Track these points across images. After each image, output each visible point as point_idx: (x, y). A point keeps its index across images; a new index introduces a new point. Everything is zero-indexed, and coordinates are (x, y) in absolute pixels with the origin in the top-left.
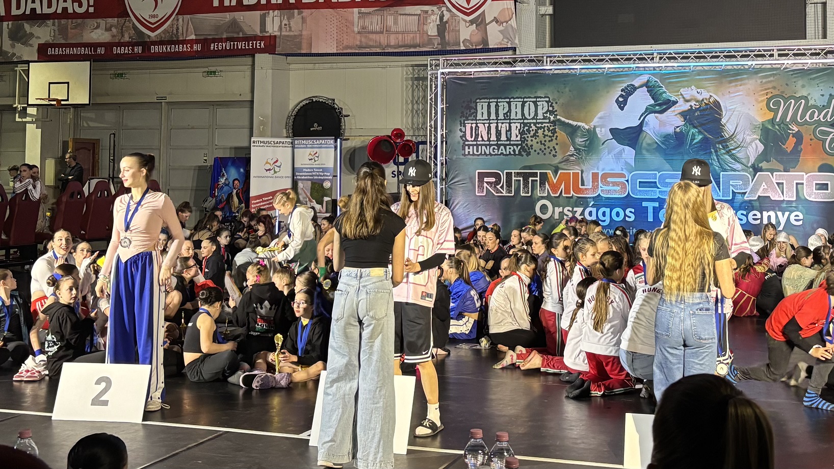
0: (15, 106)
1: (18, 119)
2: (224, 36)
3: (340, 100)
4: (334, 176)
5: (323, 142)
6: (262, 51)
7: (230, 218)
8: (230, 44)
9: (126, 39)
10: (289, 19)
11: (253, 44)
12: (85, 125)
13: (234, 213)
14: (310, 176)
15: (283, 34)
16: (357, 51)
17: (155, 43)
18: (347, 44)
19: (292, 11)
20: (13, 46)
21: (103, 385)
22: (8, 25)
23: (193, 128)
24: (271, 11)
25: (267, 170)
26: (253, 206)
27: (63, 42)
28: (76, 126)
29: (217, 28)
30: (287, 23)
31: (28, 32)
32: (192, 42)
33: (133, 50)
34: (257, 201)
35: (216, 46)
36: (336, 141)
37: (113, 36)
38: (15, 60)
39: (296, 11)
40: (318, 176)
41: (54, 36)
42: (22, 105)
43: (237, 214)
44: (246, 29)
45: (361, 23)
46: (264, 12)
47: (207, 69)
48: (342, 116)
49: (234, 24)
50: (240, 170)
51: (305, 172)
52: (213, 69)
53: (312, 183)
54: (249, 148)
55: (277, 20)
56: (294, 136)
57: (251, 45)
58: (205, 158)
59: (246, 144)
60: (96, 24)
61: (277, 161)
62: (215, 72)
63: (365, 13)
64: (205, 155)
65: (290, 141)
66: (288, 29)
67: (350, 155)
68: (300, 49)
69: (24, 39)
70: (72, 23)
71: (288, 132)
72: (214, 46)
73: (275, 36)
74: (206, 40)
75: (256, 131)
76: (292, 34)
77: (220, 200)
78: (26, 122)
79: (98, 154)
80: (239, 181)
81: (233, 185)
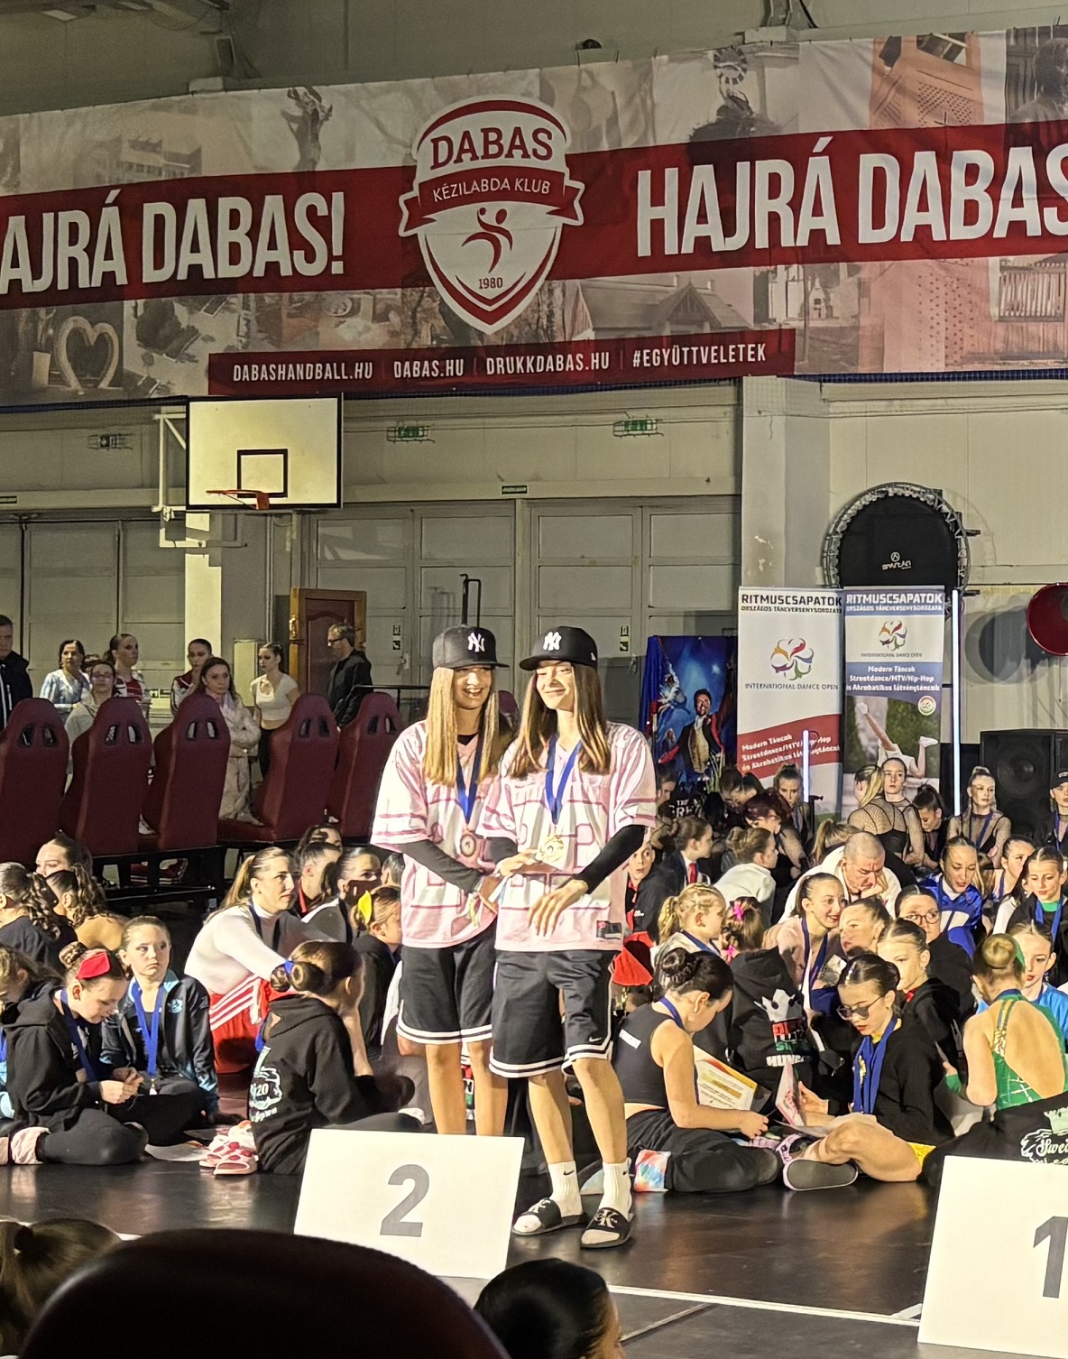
0: (155, 509)
1: (164, 543)
2: (667, 332)
3: (955, 495)
4: (944, 686)
5: (917, 598)
6: (759, 369)
7: (688, 789)
8: (682, 353)
9: (425, 340)
10: (825, 286)
11: (735, 350)
12: (329, 556)
13: (699, 775)
14: (886, 684)
15: (812, 324)
16: (997, 368)
17: (494, 351)
18: (972, 349)
19: (833, 266)
20: (148, 361)
21: (409, 1185)
22: (135, 308)
23: (593, 564)
24: (781, 268)
25: (778, 669)
26: (745, 758)
27: (271, 349)
28: (306, 558)
29: (650, 310)
30: (821, 296)
31: (184, 326)
32: (586, 347)
33: (442, 368)
34: (756, 745)
35: (646, 358)
36: (948, 595)
37: (394, 334)
38: (155, 396)
39: (843, 266)
40: (905, 683)
41: (247, 335)
42: (175, 508)
43: (706, 778)
44: (718, 313)
45: (1008, 291)
46: (764, 269)
47: (624, 417)
48: (961, 534)
49: (690, 302)
50: (711, 669)
51: (871, 674)
52: (638, 415)
53: (893, 703)
54: (732, 614)
55: (796, 290)
56: (842, 583)
57: (731, 353)
58: (624, 639)
59: (723, 605)
60: (350, 305)
61: (802, 647)
62: (643, 423)
63: (1016, 268)
64: (625, 632)
65: (835, 596)
66: (824, 312)
67: (983, 633)
68: (855, 363)
69: (175, 344)
70: (291, 301)
71: (826, 576)
72: (641, 358)
73: (792, 331)
74: (620, 342)
75: (749, 573)
76: (832, 324)
77: (665, 742)
78: (184, 550)
79: (362, 628)
80: (708, 695)
81: (696, 706)
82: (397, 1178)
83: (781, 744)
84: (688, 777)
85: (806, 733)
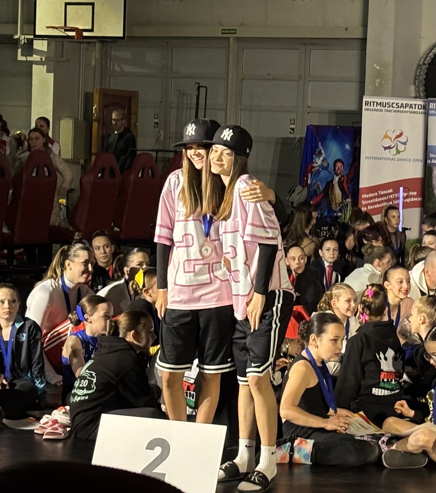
0: (16, 37)
1: (20, 58)
7: (328, 220)
12: (117, 69)
13: (335, 212)
21: (158, 450)
23: (274, 79)
25: (386, 148)
26: (364, 202)
28: (104, 70)
34: (371, 195)
42: (27, 37)
43: (340, 214)
50: (344, 147)
54: (358, 114)
56: (427, 96)
58: (292, 126)
59: (351, 106)
61: (401, 135)
64: (293, 122)
65: (422, 103)
71: (417, 91)
75: (370, 87)
77: (315, 191)
78: (32, 63)
79: (136, 114)
80: (343, 163)
81: (335, 169)
82: (151, 446)
83: (386, 195)
84: (329, 213)
85: (401, 189)
